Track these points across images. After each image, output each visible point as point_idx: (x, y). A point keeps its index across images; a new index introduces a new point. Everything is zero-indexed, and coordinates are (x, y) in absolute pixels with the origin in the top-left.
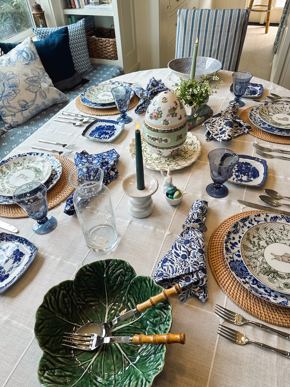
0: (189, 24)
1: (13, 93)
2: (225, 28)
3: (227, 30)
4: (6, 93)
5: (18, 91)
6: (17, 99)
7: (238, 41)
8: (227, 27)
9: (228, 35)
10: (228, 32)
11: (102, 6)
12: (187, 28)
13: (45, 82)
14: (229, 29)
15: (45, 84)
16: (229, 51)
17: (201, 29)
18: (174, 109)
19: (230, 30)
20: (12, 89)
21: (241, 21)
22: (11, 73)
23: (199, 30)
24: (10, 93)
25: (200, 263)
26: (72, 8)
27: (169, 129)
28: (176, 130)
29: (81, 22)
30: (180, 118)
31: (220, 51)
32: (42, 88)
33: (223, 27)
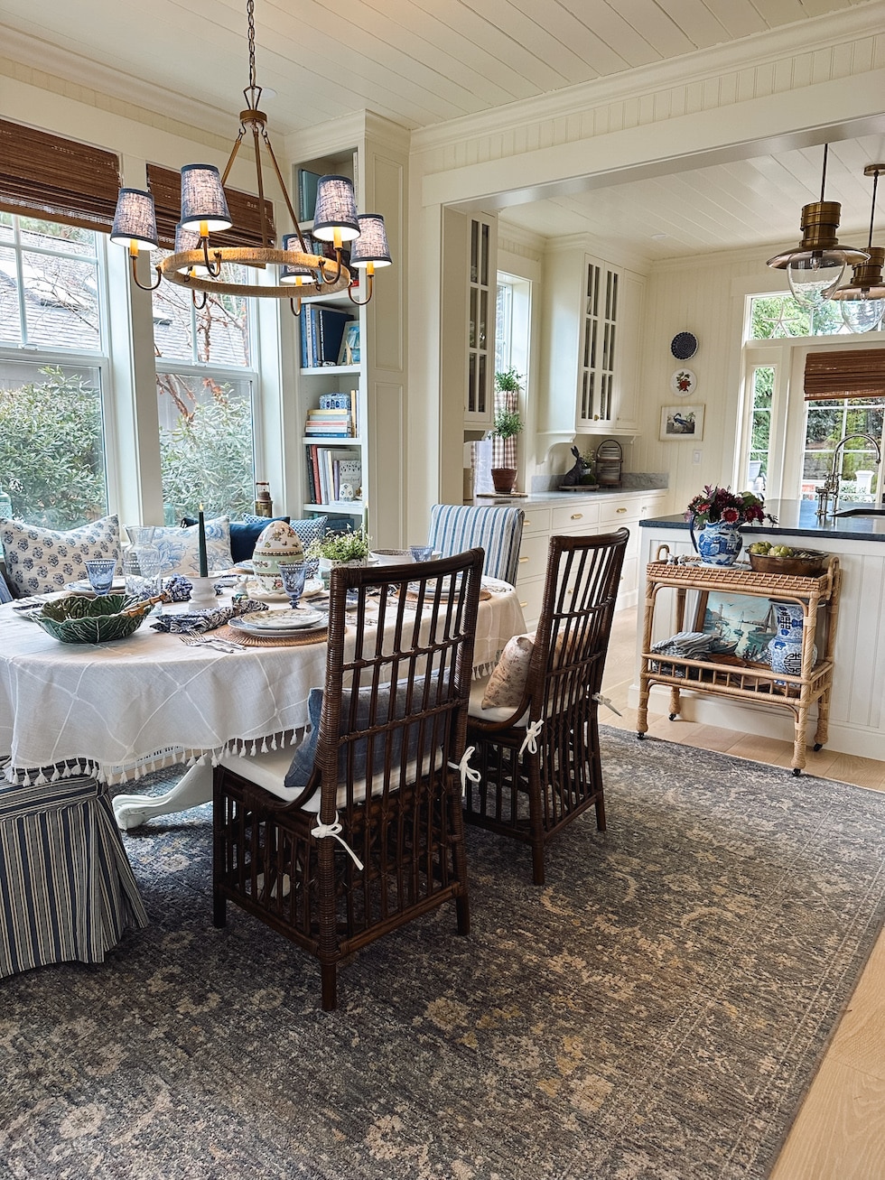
0: (443, 521)
1: (170, 566)
3: (490, 531)
5: (177, 566)
8: (491, 528)
9: (491, 537)
10: (492, 533)
11: (353, 503)
12: (439, 526)
16: (493, 558)
17: (457, 528)
20: (170, 561)
21: (509, 522)
22: (179, 544)
23: (455, 530)
24: (165, 565)
26: (316, 503)
33: (485, 527)
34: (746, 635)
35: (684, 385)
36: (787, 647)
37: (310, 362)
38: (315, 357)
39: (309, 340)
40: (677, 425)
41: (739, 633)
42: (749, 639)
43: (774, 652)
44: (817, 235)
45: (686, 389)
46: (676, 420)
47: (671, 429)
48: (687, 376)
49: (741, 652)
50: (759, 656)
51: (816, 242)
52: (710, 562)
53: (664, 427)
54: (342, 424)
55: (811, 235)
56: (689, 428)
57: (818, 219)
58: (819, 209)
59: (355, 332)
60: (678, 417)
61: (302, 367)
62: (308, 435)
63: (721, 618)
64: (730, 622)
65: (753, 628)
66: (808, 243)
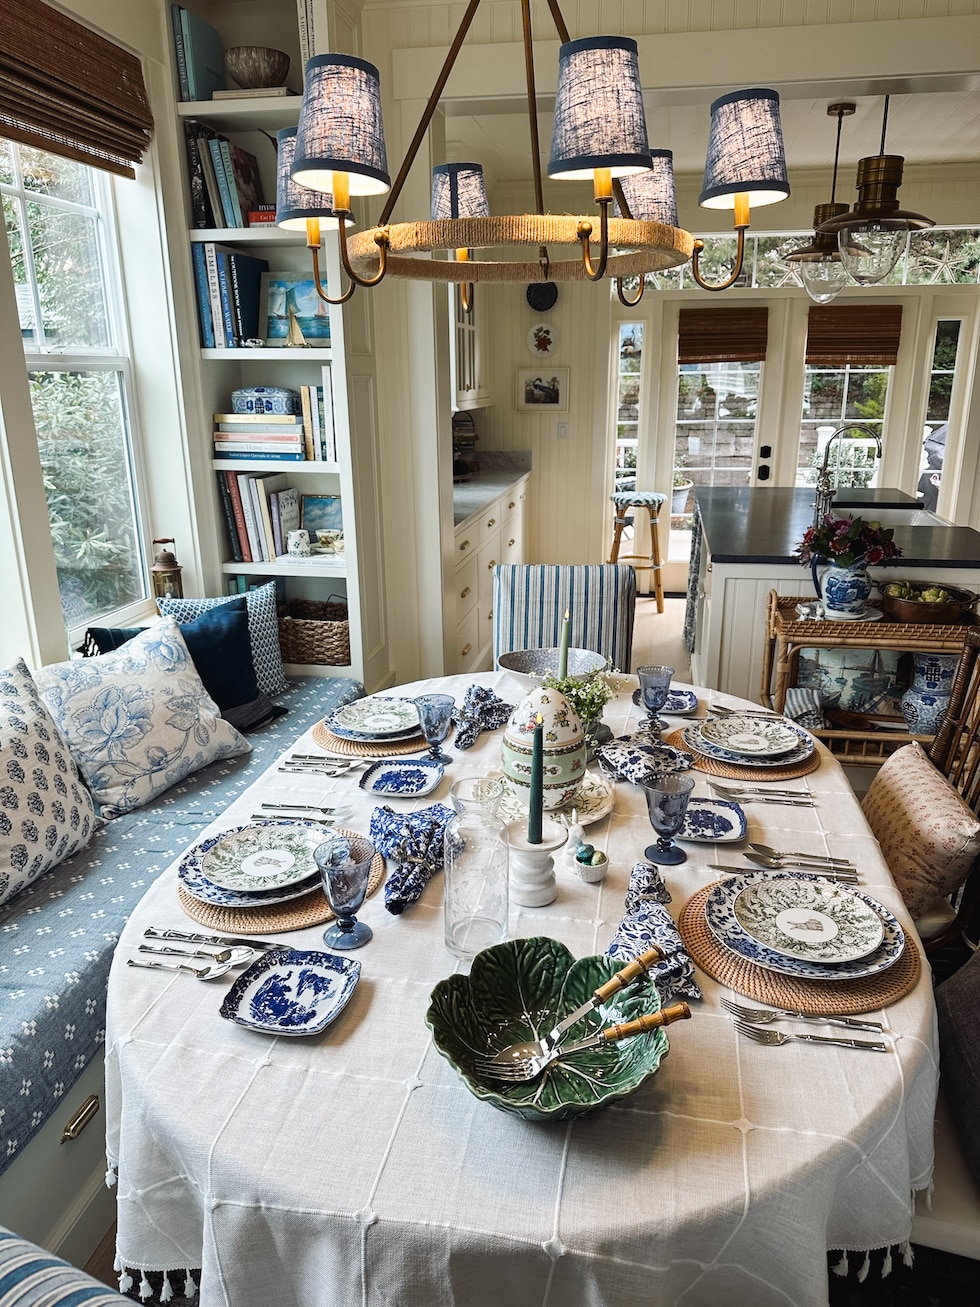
0: (520, 589)
1: (138, 730)
2: (594, 598)
3: (598, 601)
4: (119, 731)
5: (149, 728)
6: (143, 745)
7: (622, 620)
8: (598, 596)
9: (601, 609)
10: (601, 604)
11: (317, 558)
12: (516, 598)
13: (208, 708)
14: (601, 598)
15: (207, 712)
16: (607, 639)
17: (545, 600)
18: (564, 714)
19: (605, 600)
20: (135, 722)
21: (623, 586)
22: (137, 688)
23: (542, 603)
24: (129, 730)
25: (675, 942)
26: (242, 561)
27: (559, 749)
28: (571, 750)
29: (268, 589)
30: (575, 730)
31: (588, 639)
32: (202, 719)
33: (590, 596)
34: (850, 683)
35: (543, 343)
36: (938, 702)
37: (220, 337)
38: (229, 330)
39: (216, 304)
40: (536, 392)
41: (841, 681)
42: (854, 687)
43: (922, 709)
44: (879, 196)
45: (546, 349)
46: (536, 386)
47: (531, 398)
48: (547, 332)
49: (846, 702)
50: (867, 706)
51: (878, 205)
52: (842, 610)
53: (522, 396)
54: (291, 439)
55: (871, 197)
56: (551, 396)
57: (881, 177)
58: (883, 165)
59: (282, 290)
60: (538, 382)
61: (203, 345)
62: (219, 455)
63: (817, 666)
64: (829, 670)
65: (857, 674)
66: (869, 206)
